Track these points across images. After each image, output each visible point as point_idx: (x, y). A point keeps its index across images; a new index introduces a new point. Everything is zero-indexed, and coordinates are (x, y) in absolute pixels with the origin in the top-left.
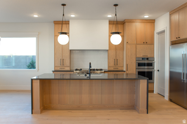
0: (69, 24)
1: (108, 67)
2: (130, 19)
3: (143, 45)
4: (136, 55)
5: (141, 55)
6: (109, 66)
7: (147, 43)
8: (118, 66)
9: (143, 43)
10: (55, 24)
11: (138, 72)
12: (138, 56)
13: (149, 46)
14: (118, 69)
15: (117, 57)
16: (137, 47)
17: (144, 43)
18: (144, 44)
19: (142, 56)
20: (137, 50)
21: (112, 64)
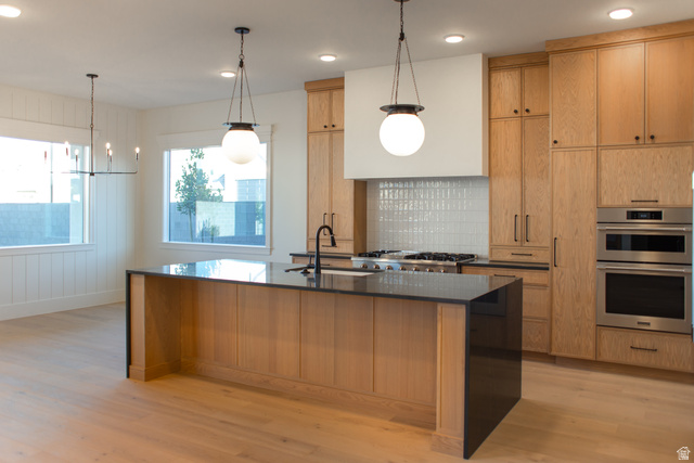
0: (342, 88)
1: (491, 250)
2: (569, 39)
3: (636, 151)
4: (598, 198)
5: (622, 195)
6: (494, 243)
7: (657, 141)
8: (530, 244)
9: (634, 142)
10: (308, 91)
11: (607, 274)
12: (606, 201)
13: (665, 151)
14: (533, 259)
15: (527, 206)
16: (603, 159)
17: (641, 141)
18: (637, 146)
19: (628, 203)
20: (605, 175)
21: (506, 236)
